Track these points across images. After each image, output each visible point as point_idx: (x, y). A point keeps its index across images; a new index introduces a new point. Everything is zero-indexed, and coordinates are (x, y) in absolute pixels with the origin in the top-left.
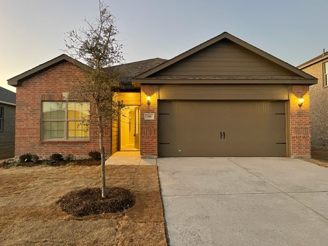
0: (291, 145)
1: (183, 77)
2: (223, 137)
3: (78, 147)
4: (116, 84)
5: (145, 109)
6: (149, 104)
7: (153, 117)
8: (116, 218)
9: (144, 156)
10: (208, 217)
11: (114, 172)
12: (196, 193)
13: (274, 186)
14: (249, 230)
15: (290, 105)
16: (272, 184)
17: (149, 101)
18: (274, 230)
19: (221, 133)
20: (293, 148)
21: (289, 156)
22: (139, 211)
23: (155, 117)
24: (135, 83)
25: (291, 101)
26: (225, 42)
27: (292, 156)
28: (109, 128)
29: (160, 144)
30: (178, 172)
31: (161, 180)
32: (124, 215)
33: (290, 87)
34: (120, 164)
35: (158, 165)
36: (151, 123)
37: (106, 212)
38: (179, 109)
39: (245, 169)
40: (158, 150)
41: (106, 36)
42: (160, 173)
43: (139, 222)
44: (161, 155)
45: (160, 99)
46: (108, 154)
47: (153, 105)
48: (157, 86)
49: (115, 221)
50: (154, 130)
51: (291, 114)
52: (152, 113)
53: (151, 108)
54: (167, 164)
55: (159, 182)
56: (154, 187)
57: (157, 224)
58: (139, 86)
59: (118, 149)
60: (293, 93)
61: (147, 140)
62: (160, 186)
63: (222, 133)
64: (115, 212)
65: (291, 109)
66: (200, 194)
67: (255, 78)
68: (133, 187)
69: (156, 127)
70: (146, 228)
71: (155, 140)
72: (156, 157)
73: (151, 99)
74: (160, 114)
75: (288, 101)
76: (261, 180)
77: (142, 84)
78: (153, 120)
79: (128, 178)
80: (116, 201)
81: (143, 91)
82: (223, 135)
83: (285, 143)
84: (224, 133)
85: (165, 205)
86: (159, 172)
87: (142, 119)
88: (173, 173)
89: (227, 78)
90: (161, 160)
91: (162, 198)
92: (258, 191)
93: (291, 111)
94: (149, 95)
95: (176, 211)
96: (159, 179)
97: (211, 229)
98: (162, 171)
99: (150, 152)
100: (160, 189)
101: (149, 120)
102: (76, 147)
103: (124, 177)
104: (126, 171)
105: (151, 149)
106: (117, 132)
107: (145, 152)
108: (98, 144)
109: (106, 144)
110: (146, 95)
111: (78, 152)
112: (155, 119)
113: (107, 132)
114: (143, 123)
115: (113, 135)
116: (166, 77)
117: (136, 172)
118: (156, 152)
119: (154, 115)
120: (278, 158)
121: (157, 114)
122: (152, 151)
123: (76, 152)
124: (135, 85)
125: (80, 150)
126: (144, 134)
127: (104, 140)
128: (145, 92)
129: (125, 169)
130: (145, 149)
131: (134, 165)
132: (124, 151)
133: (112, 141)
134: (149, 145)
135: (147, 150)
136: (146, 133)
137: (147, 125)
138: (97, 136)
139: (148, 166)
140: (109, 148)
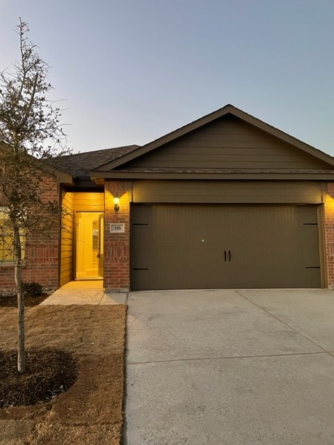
0: (328, 270)
1: (168, 170)
2: (228, 259)
3: (7, 275)
4: (68, 180)
5: (111, 217)
6: (117, 209)
7: (123, 229)
8: (32, 417)
9: (109, 288)
10: (202, 409)
11: (55, 318)
12: (185, 357)
13: (310, 339)
14: (275, 436)
15: (324, 210)
16: (307, 336)
17: (116, 205)
18: (320, 433)
19: (225, 252)
20: (330, 275)
21: (325, 287)
22: (80, 399)
23: (126, 228)
24: (95, 178)
25: (326, 205)
26: (229, 119)
27: (329, 287)
28: (56, 247)
29: (134, 269)
30: (158, 315)
31: (129, 332)
32: (49, 408)
33: (323, 185)
34: (68, 304)
35: (128, 304)
36: (119, 237)
37: (16, 403)
38: (162, 217)
39: (264, 309)
40: (131, 280)
41: (28, 92)
42: (130, 318)
43: (75, 425)
44: (134, 288)
45: (134, 201)
46: (53, 286)
47: (123, 210)
48: (130, 184)
49: (29, 423)
50: (125, 248)
51: (327, 225)
52: (121, 222)
53: (119, 216)
54: (142, 301)
55: (126, 335)
56: (115, 346)
57: (108, 429)
58: (102, 182)
59: (73, 277)
60: (329, 193)
61: (114, 265)
62: (125, 344)
63: (227, 253)
64: (33, 403)
65: (326, 217)
66: (191, 357)
67: (274, 171)
68: (80, 347)
69: (127, 244)
70: (85, 439)
71: (126, 264)
72: (127, 290)
73: (122, 202)
74: (134, 224)
75: (322, 205)
76: (289, 330)
77: (107, 180)
78: (122, 234)
79: (75, 329)
80: (39, 379)
81: (108, 190)
82: (228, 255)
83: (319, 267)
84: (229, 252)
85: (130, 381)
86: (129, 316)
87: (106, 232)
88: (150, 319)
89: (232, 171)
90: (134, 295)
91: (125, 369)
92: (286, 349)
93: (326, 220)
94: (117, 195)
95: (147, 396)
96: (126, 329)
97: (208, 437)
98: (134, 315)
99: (118, 283)
100: (126, 350)
101: (118, 234)
102: (3, 275)
103: (69, 327)
104: (75, 316)
105: (119, 277)
106: (71, 253)
107: (110, 284)
108: (39, 271)
109: (52, 271)
110: (113, 195)
111: (7, 284)
112: (126, 231)
113: (53, 252)
114: (109, 237)
115: (62, 257)
116: (142, 169)
117: (90, 318)
118: (128, 283)
119: (124, 226)
120: (310, 289)
121: (129, 224)
122: (121, 280)
123: (4, 284)
124: (96, 182)
125: (9, 281)
126: (109, 256)
127: (47, 265)
128: (110, 192)
129: (74, 312)
130: (111, 277)
131: (91, 304)
132: (81, 280)
133: (61, 267)
134: (117, 271)
135: (113, 280)
136: (113, 254)
137: (114, 240)
138: (37, 258)
139: (113, 306)
140: (55, 277)
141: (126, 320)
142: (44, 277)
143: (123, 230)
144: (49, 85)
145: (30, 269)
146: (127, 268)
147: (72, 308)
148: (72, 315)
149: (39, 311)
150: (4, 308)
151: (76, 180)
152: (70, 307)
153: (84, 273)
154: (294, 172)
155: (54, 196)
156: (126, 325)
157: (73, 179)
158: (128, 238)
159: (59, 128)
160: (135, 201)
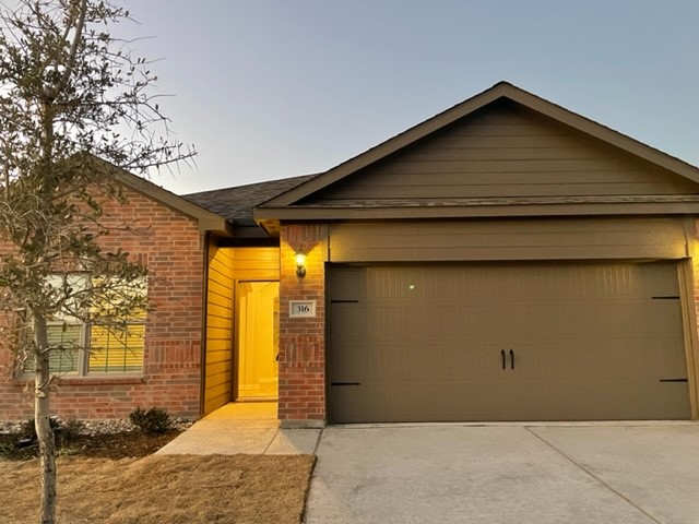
1: (393, 202)
2: (508, 365)
3: (113, 395)
4: (219, 225)
5: (294, 288)
6: (301, 274)
7: (313, 310)
9: (288, 420)
17: (300, 268)
19: (503, 353)
23: (317, 309)
24: (265, 220)
25: (694, 262)
28: (197, 343)
29: (333, 384)
30: (373, 482)
33: (688, 223)
35: (318, 454)
36: (306, 326)
40: (327, 404)
42: (317, 486)
44: (334, 418)
45: (332, 260)
46: (191, 414)
47: (313, 276)
48: (324, 228)
50: (316, 346)
52: (309, 298)
53: (307, 287)
54: (347, 448)
58: (276, 226)
59: (232, 397)
61: (297, 376)
63: (507, 353)
65: (696, 284)
67: (591, 199)
69: (321, 337)
71: (319, 375)
72: (321, 423)
73: (311, 261)
74: (333, 303)
75: (686, 261)
77: (284, 222)
78: (311, 319)
81: (287, 240)
82: (508, 358)
83: (686, 380)
84: (511, 352)
86: (316, 483)
87: (284, 316)
88: (356, 490)
89: (512, 201)
90: (333, 434)
93: (697, 291)
94: (302, 249)
98: (325, 480)
99: (305, 411)
101: (302, 320)
102: (105, 395)
103: (193, 508)
104: (210, 482)
105: (306, 399)
106: (229, 353)
107: (291, 410)
108: (166, 388)
109: (189, 387)
110: (295, 250)
111: (111, 410)
112: (317, 314)
113: (192, 353)
114: (287, 326)
115: (207, 361)
116: (346, 202)
117: (238, 487)
118: (322, 410)
119: (314, 305)
120: (669, 422)
121: (323, 301)
122: (310, 405)
123: (105, 410)
124: (267, 227)
125: (115, 404)
126: (288, 359)
127: (182, 377)
128: (290, 245)
129: (212, 472)
130: (291, 400)
131: (250, 452)
132: (245, 402)
133: (207, 379)
134: (301, 388)
135: (295, 405)
136: (294, 356)
137: (296, 331)
138: (165, 363)
139: (290, 457)
140: (194, 398)
141: (307, 491)
142: (176, 398)
143: (312, 313)
144: (127, 13)
145: (152, 383)
146: (320, 382)
147: (213, 461)
148: (206, 479)
149: (148, 468)
150: (89, 460)
151: (234, 226)
152: (207, 459)
153: (257, 386)
154: (631, 200)
155: (195, 253)
156: (305, 506)
157: (227, 222)
158: (321, 327)
159: (152, 104)
160: (334, 259)
